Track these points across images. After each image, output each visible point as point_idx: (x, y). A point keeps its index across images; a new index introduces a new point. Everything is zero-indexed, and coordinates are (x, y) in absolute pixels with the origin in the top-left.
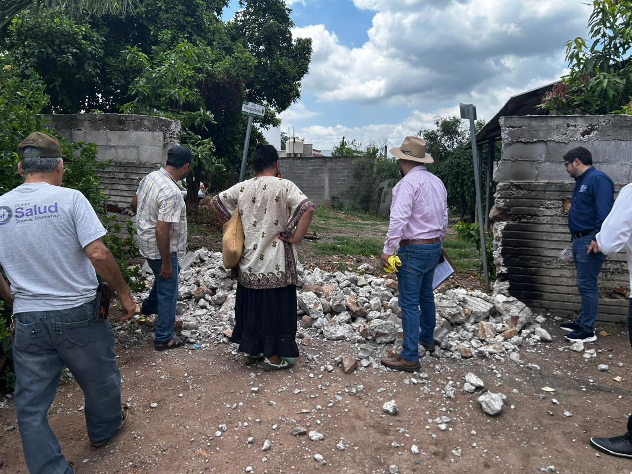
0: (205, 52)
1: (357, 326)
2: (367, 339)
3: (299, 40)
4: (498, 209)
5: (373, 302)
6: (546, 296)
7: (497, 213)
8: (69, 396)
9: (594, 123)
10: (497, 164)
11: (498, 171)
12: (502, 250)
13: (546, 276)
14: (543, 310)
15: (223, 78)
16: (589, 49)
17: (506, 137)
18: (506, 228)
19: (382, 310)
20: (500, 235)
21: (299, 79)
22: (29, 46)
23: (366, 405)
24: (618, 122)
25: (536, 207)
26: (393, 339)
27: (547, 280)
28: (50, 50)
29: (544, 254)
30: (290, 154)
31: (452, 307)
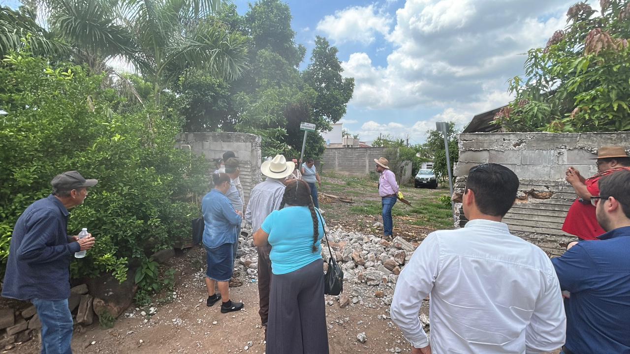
0: (286, 90)
1: (357, 272)
2: (361, 282)
3: (346, 79)
4: (457, 194)
5: (369, 255)
7: (457, 197)
8: (170, 312)
9: (523, 138)
10: (456, 164)
11: (456, 169)
12: (460, 222)
15: (296, 106)
16: (525, 83)
17: (462, 147)
19: (376, 261)
20: (459, 212)
21: (347, 102)
22: (188, 93)
23: (347, 333)
24: (541, 137)
28: (199, 94)
30: (345, 146)
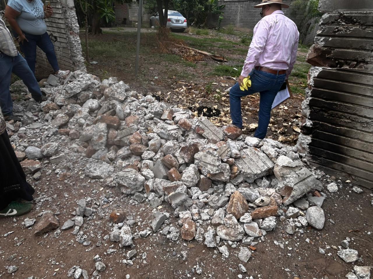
4: (316, 50)
5: (151, 142)
6: (351, 161)
7: (314, 55)
12: (311, 101)
13: (358, 139)
14: (344, 174)
18: (321, 75)
20: (312, 83)
25: (368, 50)
26: (132, 192)
27: (358, 144)
29: (362, 114)
31: (214, 166)
